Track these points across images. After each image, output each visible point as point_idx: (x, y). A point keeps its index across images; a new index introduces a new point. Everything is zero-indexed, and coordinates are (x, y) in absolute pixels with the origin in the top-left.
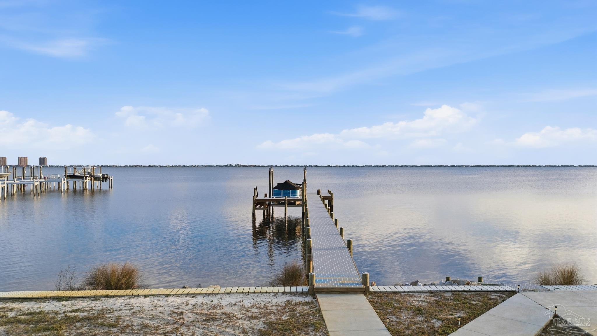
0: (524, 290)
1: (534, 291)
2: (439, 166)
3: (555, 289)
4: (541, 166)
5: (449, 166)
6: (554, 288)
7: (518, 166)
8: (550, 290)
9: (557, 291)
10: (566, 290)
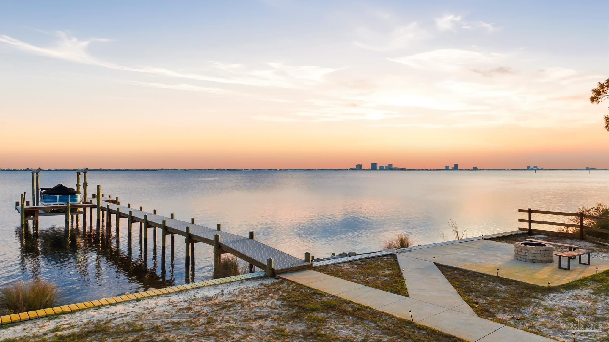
0: (397, 252)
1: (403, 252)
2: (162, 170)
4: (252, 170)
5: (172, 170)
7: (235, 170)
10: (417, 249)
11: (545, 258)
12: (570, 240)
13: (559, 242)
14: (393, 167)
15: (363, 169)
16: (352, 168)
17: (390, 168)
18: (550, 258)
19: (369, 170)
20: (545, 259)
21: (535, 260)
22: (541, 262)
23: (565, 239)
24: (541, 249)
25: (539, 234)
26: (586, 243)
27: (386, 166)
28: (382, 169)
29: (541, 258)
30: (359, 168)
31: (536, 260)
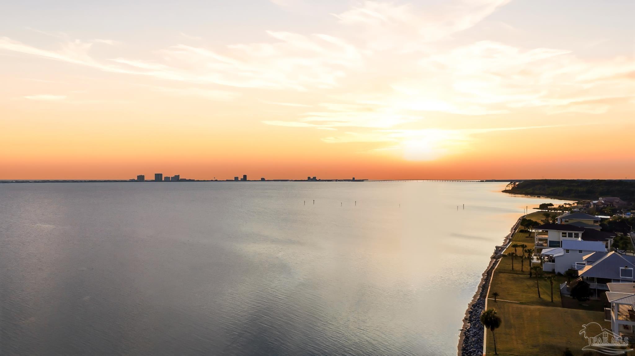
14: (180, 178)
15: (145, 180)
16: (132, 180)
17: (176, 179)
19: (152, 181)
27: (173, 177)
28: (167, 180)
30: (141, 179)
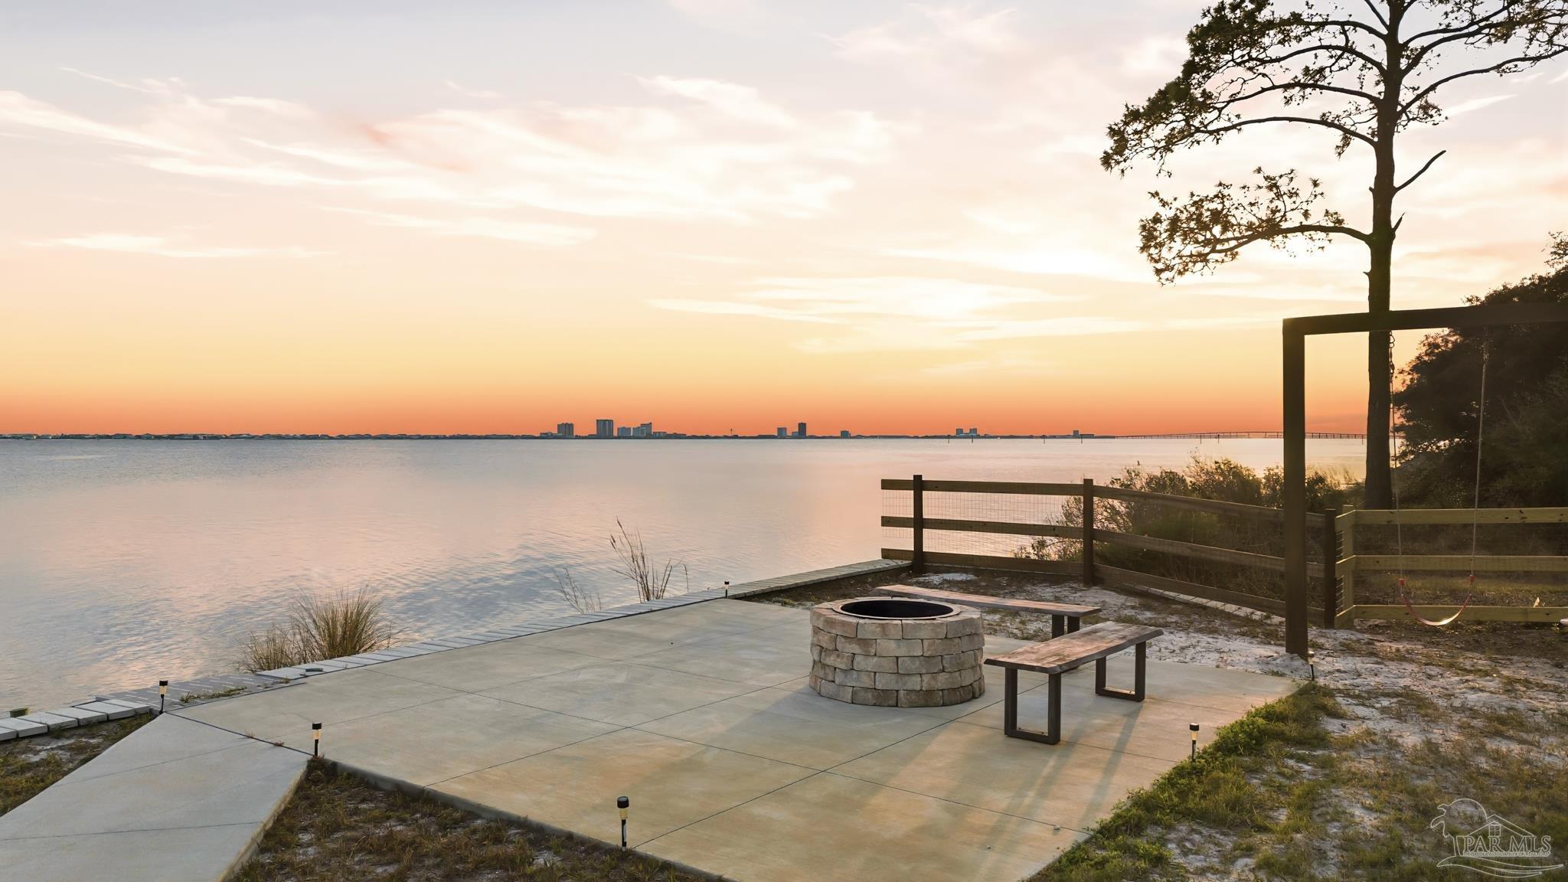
0: (186, 701)
1: (229, 694)
3: (308, 674)
6: (303, 672)
8: (287, 681)
9: (313, 679)
10: (346, 668)
11: (942, 677)
12: (1050, 586)
13: (1012, 595)
14: (654, 430)
15: (575, 434)
16: (546, 434)
17: (646, 432)
18: (968, 679)
19: (590, 437)
20: (942, 681)
21: (897, 691)
22: (927, 700)
23: (1034, 585)
24: (923, 634)
25: (948, 571)
26: (1105, 594)
27: (636, 427)
28: (625, 434)
29: (926, 678)
30: (566, 431)
31: (902, 693)
